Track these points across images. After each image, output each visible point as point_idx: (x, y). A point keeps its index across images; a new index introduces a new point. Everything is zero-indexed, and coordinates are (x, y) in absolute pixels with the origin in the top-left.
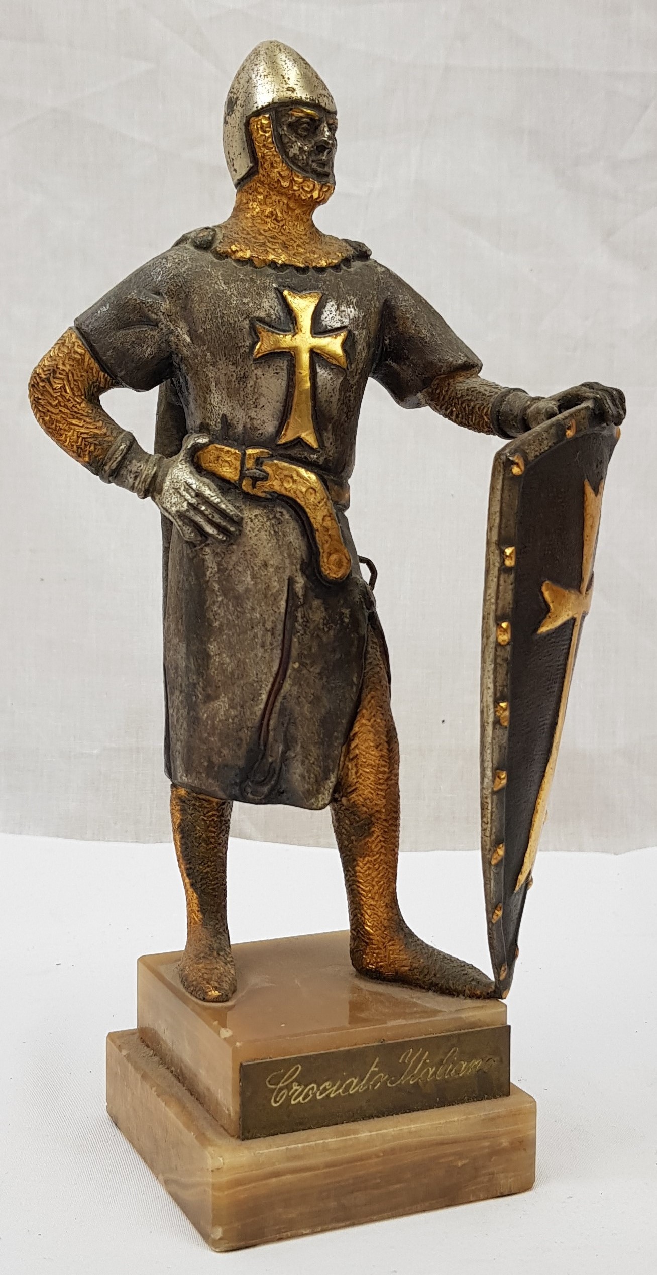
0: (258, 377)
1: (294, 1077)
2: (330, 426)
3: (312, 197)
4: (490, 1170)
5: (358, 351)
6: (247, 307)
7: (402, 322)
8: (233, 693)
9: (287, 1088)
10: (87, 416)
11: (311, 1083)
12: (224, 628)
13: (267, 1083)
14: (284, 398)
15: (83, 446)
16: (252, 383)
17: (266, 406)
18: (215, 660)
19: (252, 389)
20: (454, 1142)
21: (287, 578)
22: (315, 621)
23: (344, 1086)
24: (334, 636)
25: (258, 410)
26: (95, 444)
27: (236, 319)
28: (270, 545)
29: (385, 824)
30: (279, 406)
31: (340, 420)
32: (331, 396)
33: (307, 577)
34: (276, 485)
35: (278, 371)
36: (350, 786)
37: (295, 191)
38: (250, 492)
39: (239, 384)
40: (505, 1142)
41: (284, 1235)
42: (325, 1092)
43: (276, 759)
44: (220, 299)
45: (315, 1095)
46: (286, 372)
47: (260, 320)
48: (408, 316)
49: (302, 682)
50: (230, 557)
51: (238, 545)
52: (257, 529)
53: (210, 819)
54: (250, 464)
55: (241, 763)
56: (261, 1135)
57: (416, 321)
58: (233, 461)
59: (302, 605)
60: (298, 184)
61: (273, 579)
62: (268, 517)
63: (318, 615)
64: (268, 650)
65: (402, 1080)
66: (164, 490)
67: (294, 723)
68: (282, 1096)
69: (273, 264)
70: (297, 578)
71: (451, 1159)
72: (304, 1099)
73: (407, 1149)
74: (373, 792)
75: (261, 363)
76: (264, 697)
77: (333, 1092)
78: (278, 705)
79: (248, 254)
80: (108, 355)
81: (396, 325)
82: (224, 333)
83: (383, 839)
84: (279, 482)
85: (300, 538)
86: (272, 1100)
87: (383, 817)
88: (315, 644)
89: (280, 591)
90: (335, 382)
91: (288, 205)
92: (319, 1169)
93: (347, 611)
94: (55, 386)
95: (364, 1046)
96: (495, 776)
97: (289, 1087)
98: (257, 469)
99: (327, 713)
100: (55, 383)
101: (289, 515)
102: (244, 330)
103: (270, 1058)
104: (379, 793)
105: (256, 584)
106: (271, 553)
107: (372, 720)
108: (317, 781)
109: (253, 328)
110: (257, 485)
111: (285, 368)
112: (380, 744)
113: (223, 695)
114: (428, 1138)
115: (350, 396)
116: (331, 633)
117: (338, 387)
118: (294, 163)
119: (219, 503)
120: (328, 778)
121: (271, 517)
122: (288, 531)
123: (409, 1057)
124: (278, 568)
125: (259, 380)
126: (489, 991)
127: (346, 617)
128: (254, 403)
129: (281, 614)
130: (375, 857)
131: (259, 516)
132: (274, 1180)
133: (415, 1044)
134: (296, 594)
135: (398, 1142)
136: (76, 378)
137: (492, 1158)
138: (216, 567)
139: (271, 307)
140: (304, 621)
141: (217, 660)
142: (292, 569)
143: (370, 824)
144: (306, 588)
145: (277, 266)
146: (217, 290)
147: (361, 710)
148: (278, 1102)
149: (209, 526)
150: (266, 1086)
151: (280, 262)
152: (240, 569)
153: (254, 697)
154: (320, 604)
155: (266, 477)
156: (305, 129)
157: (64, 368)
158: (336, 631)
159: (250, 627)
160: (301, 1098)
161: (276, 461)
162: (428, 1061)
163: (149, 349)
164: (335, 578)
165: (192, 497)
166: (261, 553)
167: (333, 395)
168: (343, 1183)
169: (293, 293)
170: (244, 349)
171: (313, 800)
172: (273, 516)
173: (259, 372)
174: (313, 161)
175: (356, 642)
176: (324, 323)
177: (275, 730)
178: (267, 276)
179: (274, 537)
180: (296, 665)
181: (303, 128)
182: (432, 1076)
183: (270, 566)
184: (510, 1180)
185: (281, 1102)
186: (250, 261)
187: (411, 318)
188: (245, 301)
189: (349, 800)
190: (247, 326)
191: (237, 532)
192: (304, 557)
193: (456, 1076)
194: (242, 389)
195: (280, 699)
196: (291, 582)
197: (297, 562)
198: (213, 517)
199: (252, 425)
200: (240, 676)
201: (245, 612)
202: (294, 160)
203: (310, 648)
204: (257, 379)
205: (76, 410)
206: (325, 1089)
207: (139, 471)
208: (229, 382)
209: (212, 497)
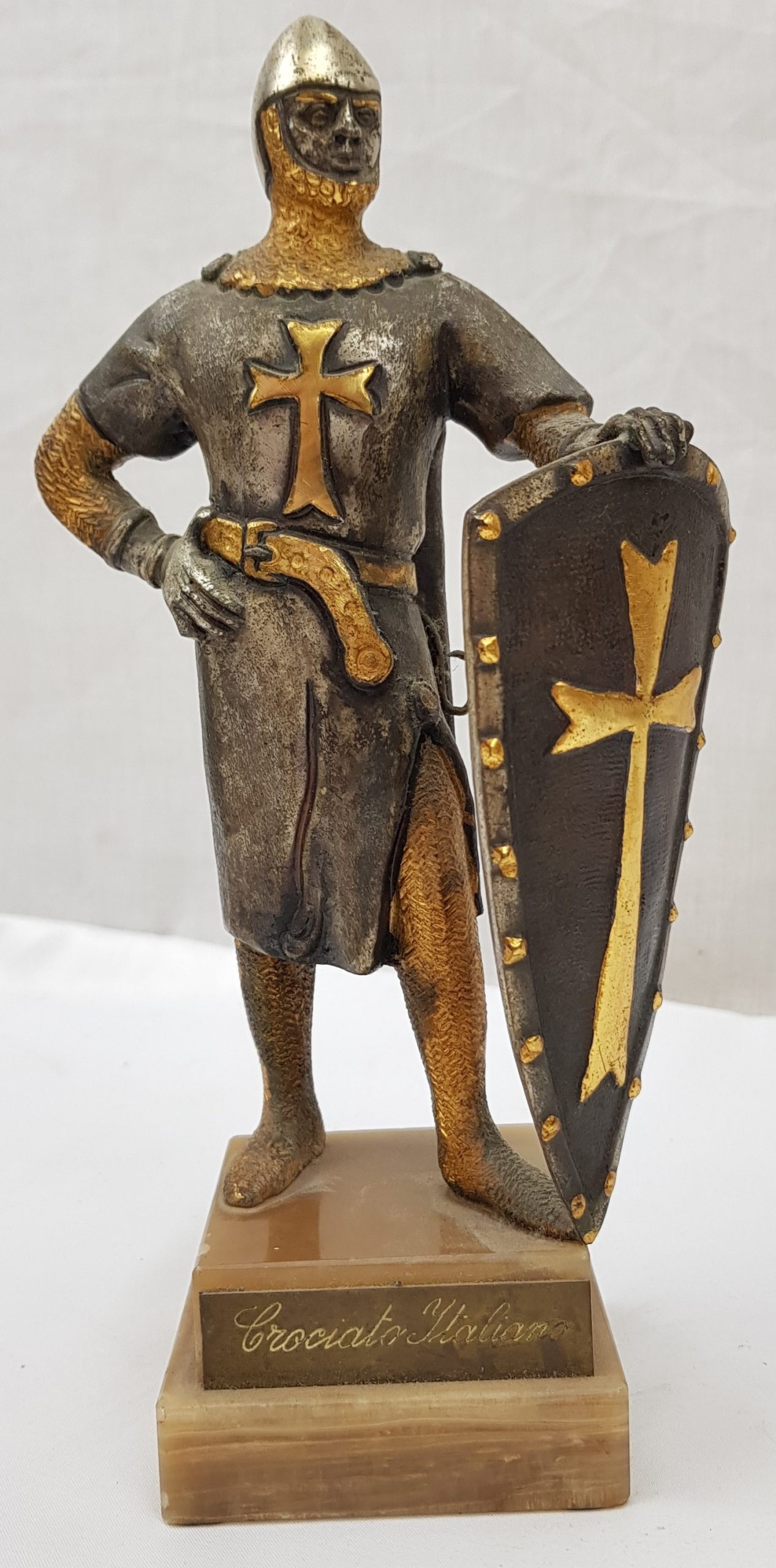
0: (255, 433)
1: (272, 1318)
2: (352, 489)
3: (334, 201)
4: (554, 1473)
5: (392, 391)
6: (242, 346)
7: (468, 350)
8: (254, 825)
9: (263, 1330)
10: (86, 493)
11: (296, 1328)
12: (234, 744)
13: (235, 1321)
14: (287, 455)
15: (82, 528)
16: (248, 440)
17: (265, 467)
18: (228, 783)
19: (248, 448)
20: (499, 1429)
21: (305, 681)
22: (344, 736)
23: (343, 1336)
24: (369, 754)
25: (257, 473)
26: (94, 525)
27: (229, 362)
28: (279, 640)
29: (452, 997)
30: (282, 466)
31: (367, 481)
32: (351, 450)
33: (331, 679)
34: (284, 566)
35: (278, 423)
36: (407, 946)
37: (313, 196)
38: (253, 575)
39: (234, 442)
40: (576, 1439)
41: (256, 1516)
42: (317, 1341)
43: (315, 909)
44: (213, 339)
45: (303, 1343)
46: (287, 423)
47: (257, 361)
48: (477, 340)
49: (333, 813)
50: (232, 657)
51: (241, 642)
52: (263, 621)
53: (267, 978)
54: (250, 540)
55: (277, 910)
56: (230, 1386)
57: (487, 347)
58: (234, 538)
59: (326, 716)
60: (314, 187)
61: (286, 683)
62: (276, 605)
63: (348, 728)
64: (289, 772)
65: (428, 1338)
66: (166, 577)
67: (331, 864)
68: (257, 1340)
69: (282, 291)
70: (318, 681)
71: (496, 1450)
72: (288, 1347)
73: (429, 1429)
74: (431, 955)
75: (258, 414)
76: (291, 830)
77: (328, 1342)
78: (308, 839)
79: (252, 281)
80: (103, 419)
81: (461, 354)
82: (215, 380)
83: (451, 1017)
84: (286, 562)
85: (319, 631)
86: (244, 1344)
87: (449, 988)
88: (346, 764)
89: (297, 698)
90: (355, 433)
91: (314, 216)
92: (299, 1440)
93: (388, 722)
94: (52, 459)
95: (372, 1287)
96: (505, 945)
97: (266, 1330)
98: (259, 547)
99: (362, 852)
100: (52, 456)
101: (303, 602)
102: (237, 375)
103: (240, 1290)
104: (439, 956)
105: (265, 689)
106: (280, 650)
107: (421, 863)
108: (356, 938)
109: (247, 371)
110: (260, 567)
111: (287, 418)
112: (430, 894)
113: (242, 827)
114: (455, 1419)
115: (380, 448)
116: (366, 750)
117: (361, 438)
118: (309, 162)
119: (212, 590)
120: (367, 935)
121: (280, 605)
122: (302, 622)
123: (437, 1308)
124: (290, 669)
125: (255, 437)
126: (568, 1231)
127: (384, 730)
128: (251, 465)
129: (302, 727)
130: (443, 1039)
131: (265, 605)
132: (236, 1446)
133: (447, 1294)
134: (317, 702)
135: (411, 1419)
136: (73, 449)
137: (557, 1457)
138: (218, 669)
139: (271, 344)
140: (330, 736)
141: (231, 783)
142: (310, 670)
143: (434, 996)
144: (331, 693)
145: (286, 292)
146: (211, 329)
147: (407, 849)
148: (252, 1346)
149: (202, 619)
150: (234, 1326)
151: (291, 287)
152: (244, 671)
153: (279, 830)
154: (350, 714)
155: (269, 556)
156: (320, 118)
157: (61, 437)
158: (372, 748)
159: (263, 743)
160: (283, 1345)
161: (281, 536)
162: (465, 1317)
163: (145, 407)
164: (365, 680)
165: (185, 584)
166: (268, 651)
167: (353, 448)
168: (333, 1462)
169: (301, 324)
170: (237, 399)
171: (354, 963)
172: (282, 604)
173: (255, 426)
174: (332, 157)
175: (396, 762)
176: (342, 359)
177: (309, 871)
178: (272, 306)
179: (284, 631)
180: (324, 791)
181: (316, 117)
182: (471, 1338)
183: (280, 666)
184: (587, 1490)
185: (255, 1347)
186: (253, 289)
187: (480, 343)
188: (241, 339)
189: (408, 964)
190: (241, 370)
191: (237, 626)
192: (326, 654)
193: (510, 1341)
194: (237, 449)
195: (309, 833)
196: (310, 686)
197: (316, 661)
198: (205, 608)
199: (252, 491)
200: (259, 804)
201: (254, 724)
202: (308, 158)
203: (340, 769)
204: (253, 434)
205: (74, 486)
206: (316, 1338)
207: (142, 554)
208: (224, 441)
209: (205, 583)
